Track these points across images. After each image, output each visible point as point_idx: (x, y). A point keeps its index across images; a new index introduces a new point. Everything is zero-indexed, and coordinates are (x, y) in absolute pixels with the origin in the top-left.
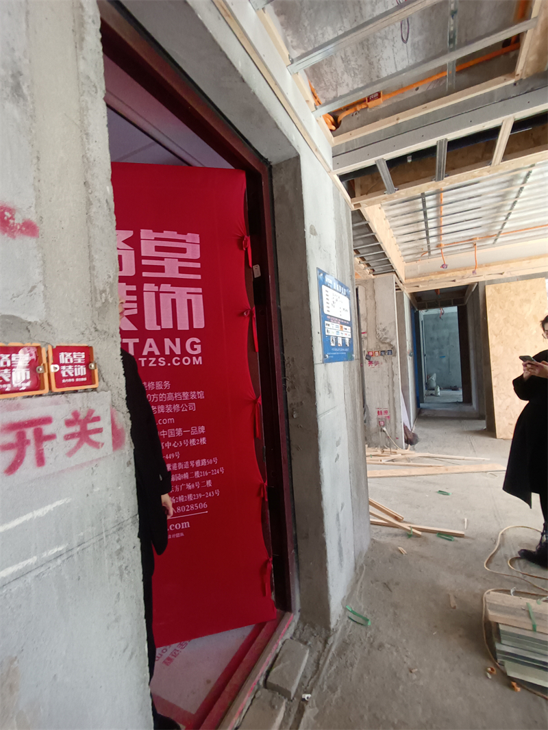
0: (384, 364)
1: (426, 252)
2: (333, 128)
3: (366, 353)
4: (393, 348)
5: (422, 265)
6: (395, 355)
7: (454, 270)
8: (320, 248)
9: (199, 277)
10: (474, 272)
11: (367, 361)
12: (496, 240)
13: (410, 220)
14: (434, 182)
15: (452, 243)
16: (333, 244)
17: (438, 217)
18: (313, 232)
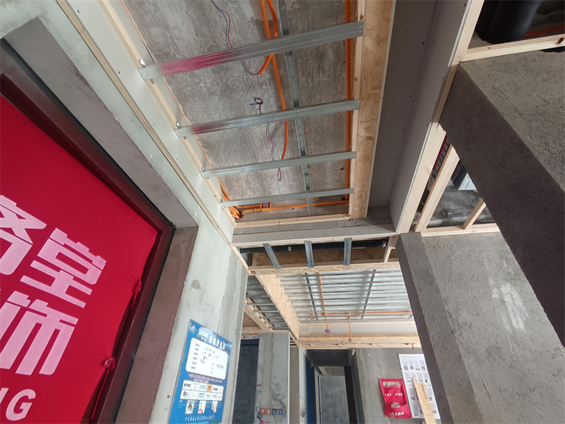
1: (314, 317)
2: (238, 217)
4: (284, 406)
5: (312, 327)
7: (334, 335)
8: (200, 301)
9: (82, 304)
10: (350, 340)
12: (362, 317)
14: (307, 267)
15: (333, 314)
16: (221, 299)
17: (320, 293)
18: (196, 285)
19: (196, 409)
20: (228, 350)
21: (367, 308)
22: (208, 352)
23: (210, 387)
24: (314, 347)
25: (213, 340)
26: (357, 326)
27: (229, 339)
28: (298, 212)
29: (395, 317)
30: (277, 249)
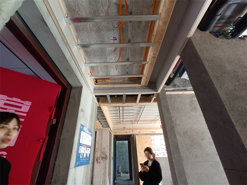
0: (103, 163)
1: (119, 122)
2: (95, 83)
3: (96, 158)
4: (107, 156)
6: (107, 159)
7: (127, 129)
8: (84, 117)
10: (132, 131)
11: (96, 161)
12: (138, 122)
13: (115, 112)
14: (122, 104)
15: (127, 121)
16: (89, 116)
17: (123, 113)
18: (82, 111)
19: (83, 156)
20: (91, 135)
21: (140, 119)
22: (86, 136)
23: (87, 149)
24: (118, 134)
25: (87, 131)
26: (135, 125)
27: (92, 131)
28: (121, 82)
29: (150, 122)
30: (111, 96)
